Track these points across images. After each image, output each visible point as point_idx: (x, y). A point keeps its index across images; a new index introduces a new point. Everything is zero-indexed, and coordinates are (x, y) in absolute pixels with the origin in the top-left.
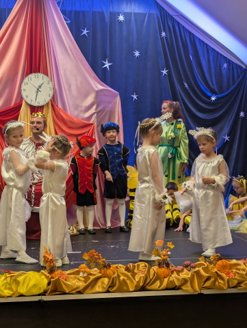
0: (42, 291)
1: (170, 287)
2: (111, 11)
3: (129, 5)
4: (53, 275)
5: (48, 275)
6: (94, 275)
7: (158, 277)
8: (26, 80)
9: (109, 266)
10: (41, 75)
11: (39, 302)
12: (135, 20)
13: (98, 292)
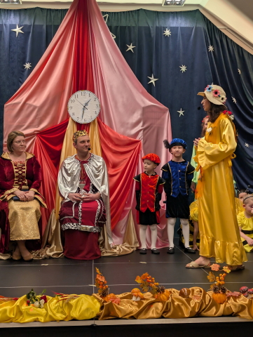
0: (94, 315)
1: (227, 313)
2: (158, 25)
3: (176, 19)
4: (106, 299)
5: (101, 299)
6: (147, 299)
7: (214, 304)
8: (73, 97)
9: (163, 291)
10: (87, 92)
11: (92, 326)
12: (182, 35)
13: (151, 318)
